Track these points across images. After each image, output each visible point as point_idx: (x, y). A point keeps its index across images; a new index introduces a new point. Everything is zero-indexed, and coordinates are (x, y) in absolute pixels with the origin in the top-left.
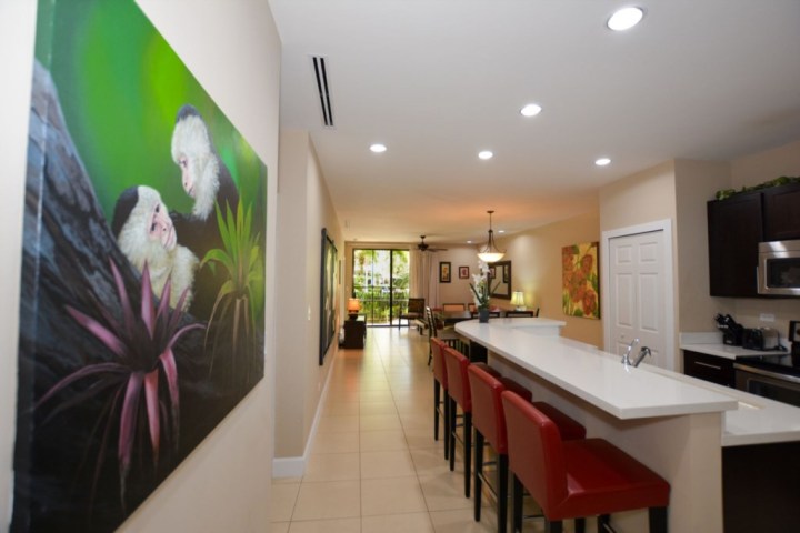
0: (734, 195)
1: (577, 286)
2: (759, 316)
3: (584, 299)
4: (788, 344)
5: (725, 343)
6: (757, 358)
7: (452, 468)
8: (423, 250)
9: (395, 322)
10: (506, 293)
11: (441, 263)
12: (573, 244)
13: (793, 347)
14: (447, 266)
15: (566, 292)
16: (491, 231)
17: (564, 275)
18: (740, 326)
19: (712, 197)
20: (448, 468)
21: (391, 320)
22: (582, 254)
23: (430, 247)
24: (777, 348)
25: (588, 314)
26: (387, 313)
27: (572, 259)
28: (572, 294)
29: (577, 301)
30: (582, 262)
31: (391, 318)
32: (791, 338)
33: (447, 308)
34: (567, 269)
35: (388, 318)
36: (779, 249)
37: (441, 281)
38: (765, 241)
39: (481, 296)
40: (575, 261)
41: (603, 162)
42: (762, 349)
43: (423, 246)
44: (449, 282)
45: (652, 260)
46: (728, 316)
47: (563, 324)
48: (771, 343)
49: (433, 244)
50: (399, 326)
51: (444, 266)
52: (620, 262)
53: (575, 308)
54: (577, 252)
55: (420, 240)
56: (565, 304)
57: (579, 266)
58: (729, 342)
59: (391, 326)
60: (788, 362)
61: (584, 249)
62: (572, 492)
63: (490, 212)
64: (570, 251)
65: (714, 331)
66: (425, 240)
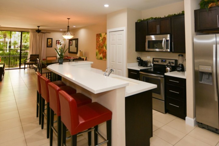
0: (142, 21)
1: (101, 48)
2: (147, 57)
3: (103, 53)
4: (152, 65)
5: (139, 66)
6: (145, 69)
7: (42, 128)
8: (38, 33)
9: (23, 66)
10: (76, 51)
11: (48, 39)
12: (100, 33)
13: (153, 65)
14: (51, 40)
15: (97, 51)
16: (68, 27)
17: (96, 44)
18: (142, 60)
19: (136, 21)
20: (41, 128)
21: (20, 66)
22: (103, 37)
23: (42, 31)
24: (150, 66)
25: (104, 58)
26: (18, 62)
27: (99, 38)
28: (99, 51)
29: (100, 54)
30: (102, 40)
31: (20, 65)
32: (153, 63)
33: (48, 59)
34: (98, 42)
35: (18, 65)
36: (153, 38)
37: (47, 47)
38: (148, 35)
39: (60, 53)
40: (100, 39)
41: (106, 6)
42: (147, 67)
43: (38, 31)
44: (52, 47)
45: (121, 40)
46: (140, 57)
47: (92, 63)
48: (149, 65)
49: (43, 30)
50: (25, 68)
51: (49, 40)
52: (112, 40)
53: (100, 56)
54: (101, 36)
55: (37, 28)
56: (97, 55)
57: (102, 41)
58: (140, 65)
59: (20, 68)
60: (152, 70)
61: (103, 35)
62: (81, 122)
63: (69, 19)
64: (99, 35)
65: (136, 62)
66: (39, 28)
